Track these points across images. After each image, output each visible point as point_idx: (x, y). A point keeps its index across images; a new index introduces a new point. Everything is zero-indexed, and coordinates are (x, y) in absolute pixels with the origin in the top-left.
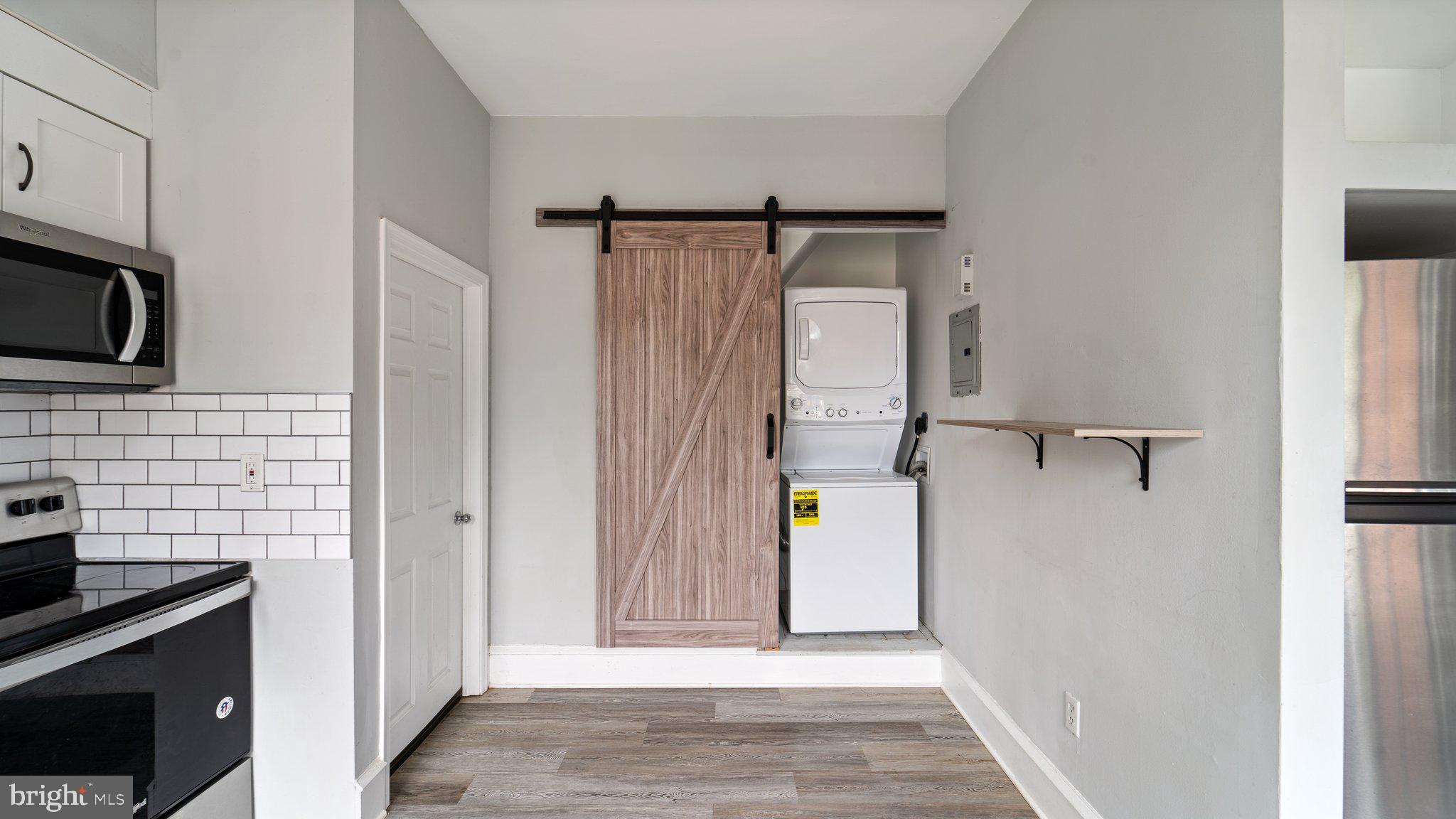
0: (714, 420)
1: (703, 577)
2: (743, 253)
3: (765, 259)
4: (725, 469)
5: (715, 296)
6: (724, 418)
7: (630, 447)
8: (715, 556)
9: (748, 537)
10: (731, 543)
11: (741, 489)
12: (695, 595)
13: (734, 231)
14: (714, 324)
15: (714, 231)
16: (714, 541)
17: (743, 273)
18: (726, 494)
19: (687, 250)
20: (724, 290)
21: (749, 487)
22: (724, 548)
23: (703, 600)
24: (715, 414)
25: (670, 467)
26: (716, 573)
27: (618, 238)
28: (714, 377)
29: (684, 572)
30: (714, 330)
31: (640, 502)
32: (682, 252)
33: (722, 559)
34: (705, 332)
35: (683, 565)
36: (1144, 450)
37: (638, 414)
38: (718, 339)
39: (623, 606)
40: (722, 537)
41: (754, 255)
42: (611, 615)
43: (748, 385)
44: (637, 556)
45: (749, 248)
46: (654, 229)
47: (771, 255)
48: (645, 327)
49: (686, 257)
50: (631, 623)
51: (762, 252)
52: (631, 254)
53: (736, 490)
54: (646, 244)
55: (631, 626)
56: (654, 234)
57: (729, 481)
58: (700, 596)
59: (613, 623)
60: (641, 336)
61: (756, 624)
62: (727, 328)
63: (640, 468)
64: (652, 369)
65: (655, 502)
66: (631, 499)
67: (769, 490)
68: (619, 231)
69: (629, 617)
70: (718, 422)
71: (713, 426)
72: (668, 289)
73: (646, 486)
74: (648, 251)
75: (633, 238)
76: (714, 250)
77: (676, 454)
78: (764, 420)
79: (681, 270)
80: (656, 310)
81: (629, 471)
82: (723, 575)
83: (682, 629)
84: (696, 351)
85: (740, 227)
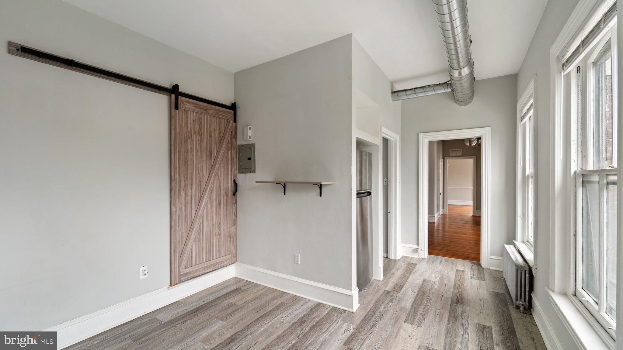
0: (217, 182)
1: (213, 243)
2: (226, 121)
3: (233, 124)
4: (220, 201)
5: (217, 135)
6: (220, 182)
7: (186, 194)
8: (217, 233)
9: (227, 225)
10: (222, 228)
11: (225, 207)
12: (210, 251)
13: (223, 112)
14: (217, 145)
15: (217, 110)
16: (217, 228)
17: (226, 128)
18: (220, 210)
19: (207, 115)
20: (220, 133)
21: (227, 206)
22: (220, 230)
23: (213, 252)
24: (217, 180)
25: (202, 202)
26: (217, 240)
27: (181, 104)
28: (217, 166)
29: (206, 243)
30: (216, 148)
31: (190, 217)
32: (206, 116)
33: (219, 235)
34: (214, 149)
35: (206, 240)
36: (321, 187)
37: (189, 180)
38: (218, 151)
39: (184, 263)
40: (219, 227)
41: (230, 122)
42: (179, 268)
43: (227, 169)
44: (189, 240)
45: (228, 119)
46: (196, 104)
47: (235, 123)
48: (192, 144)
49: (207, 118)
50: (187, 269)
51: (232, 121)
52: (186, 112)
53: (224, 208)
54: (193, 110)
55: (187, 270)
56: (196, 106)
57: (221, 205)
58: (212, 251)
59: (179, 272)
60: (190, 147)
61: (230, 256)
62: (221, 148)
63: (190, 204)
64: (195, 162)
65: (196, 216)
66: (186, 217)
67: (234, 207)
68: (182, 101)
69: (186, 268)
70: (218, 183)
71: (216, 184)
72: (200, 129)
73: (192, 210)
74: (193, 112)
75: (188, 106)
76: (217, 117)
77: (204, 196)
78: (233, 181)
79: (205, 123)
80: (196, 137)
81: (186, 205)
82: (219, 241)
83: (206, 265)
84: (211, 155)
85: (225, 111)
